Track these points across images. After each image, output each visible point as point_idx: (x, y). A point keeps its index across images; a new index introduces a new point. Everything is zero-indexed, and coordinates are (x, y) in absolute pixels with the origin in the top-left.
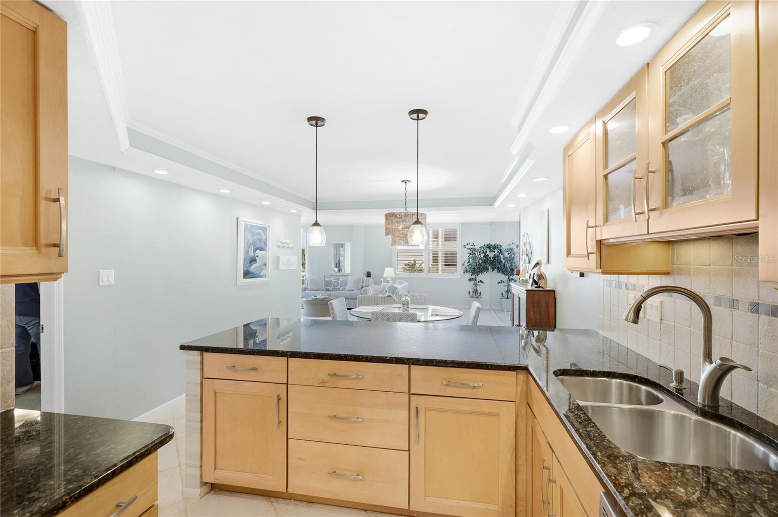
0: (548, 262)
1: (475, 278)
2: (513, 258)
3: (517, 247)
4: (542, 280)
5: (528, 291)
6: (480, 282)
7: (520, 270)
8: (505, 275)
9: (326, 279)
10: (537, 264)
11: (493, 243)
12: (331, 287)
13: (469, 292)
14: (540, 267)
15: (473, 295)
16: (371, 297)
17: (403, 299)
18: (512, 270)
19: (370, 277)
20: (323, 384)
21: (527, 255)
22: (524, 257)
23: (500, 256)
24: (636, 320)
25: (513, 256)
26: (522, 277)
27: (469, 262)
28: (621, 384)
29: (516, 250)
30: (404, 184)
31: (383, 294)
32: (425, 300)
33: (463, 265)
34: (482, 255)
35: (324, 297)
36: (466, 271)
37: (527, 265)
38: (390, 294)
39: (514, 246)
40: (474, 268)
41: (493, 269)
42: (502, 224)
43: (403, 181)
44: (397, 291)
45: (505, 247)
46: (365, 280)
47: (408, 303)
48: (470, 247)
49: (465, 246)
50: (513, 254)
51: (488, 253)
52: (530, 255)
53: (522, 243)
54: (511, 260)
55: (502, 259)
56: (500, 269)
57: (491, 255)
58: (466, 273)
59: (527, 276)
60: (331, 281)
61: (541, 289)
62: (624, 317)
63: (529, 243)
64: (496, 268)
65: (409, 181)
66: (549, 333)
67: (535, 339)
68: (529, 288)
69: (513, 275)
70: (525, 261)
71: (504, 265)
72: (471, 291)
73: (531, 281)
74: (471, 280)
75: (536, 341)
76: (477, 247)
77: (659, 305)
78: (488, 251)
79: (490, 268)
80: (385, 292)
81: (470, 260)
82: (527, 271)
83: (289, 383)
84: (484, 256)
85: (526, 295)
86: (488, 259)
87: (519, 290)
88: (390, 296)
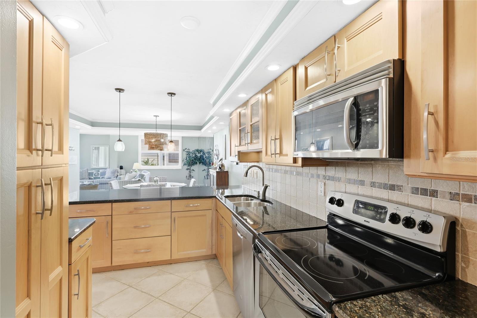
0: (225, 159)
1: (190, 168)
2: (211, 157)
3: (212, 151)
4: (223, 167)
5: (217, 172)
6: (193, 171)
7: (213, 163)
8: (206, 166)
9: (89, 171)
10: (221, 160)
11: (200, 149)
12: (93, 176)
13: (187, 176)
14: (222, 161)
15: (189, 178)
16: (127, 181)
17: (155, 179)
18: (210, 163)
19: (122, 169)
20: (131, 213)
21: (217, 156)
22: (216, 157)
23: (203, 156)
24: (246, 176)
25: (210, 156)
26: (214, 166)
27: (186, 159)
28: (244, 198)
29: (212, 153)
30: (155, 117)
31: (136, 179)
32: (165, 179)
33: (183, 161)
34: (194, 155)
35: (89, 183)
36: (185, 164)
37: (217, 160)
38: (140, 179)
39: (211, 151)
40: (189, 163)
41: (200, 163)
42: (204, 138)
43: (154, 116)
44: (144, 177)
45: (206, 151)
46: (119, 171)
47: (158, 181)
48: (186, 150)
49: (184, 150)
50: (210, 155)
51: (197, 154)
52: (218, 155)
53: (214, 150)
54: (209, 158)
55: (205, 158)
56: (203, 163)
57: (199, 155)
58: (185, 166)
59: (217, 166)
60: (93, 172)
61: (222, 171)
62: (243, 175)
63: (218, 150)
64: (201, 162)
65: (158, 116)
66: (226, 190)
67: (220, 194)
68: (218, 170)
69: (211, 166)
70: (216, 158)
71: (206, 161)
72: (188, 175)
73: (218, 167)
74: (187, 169)
75: (221, 195)
76: (191, 151)
77: (256, 172)
78: (197, 153)
79: (198, 163)
80: (136, 177)
81: (187, 158)
82: (217, 163)
83: (113, 214)
84: (195, 156)
85: (216, 174)
86: (197, 158)
87: (213, 172)
88: (140, 180)
